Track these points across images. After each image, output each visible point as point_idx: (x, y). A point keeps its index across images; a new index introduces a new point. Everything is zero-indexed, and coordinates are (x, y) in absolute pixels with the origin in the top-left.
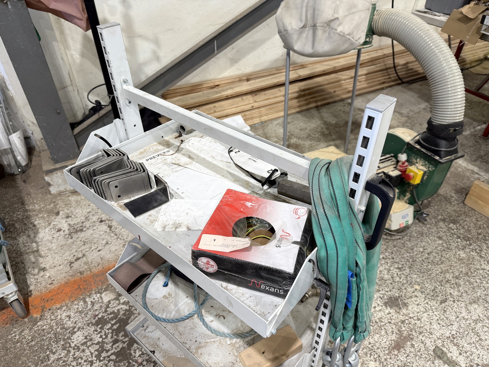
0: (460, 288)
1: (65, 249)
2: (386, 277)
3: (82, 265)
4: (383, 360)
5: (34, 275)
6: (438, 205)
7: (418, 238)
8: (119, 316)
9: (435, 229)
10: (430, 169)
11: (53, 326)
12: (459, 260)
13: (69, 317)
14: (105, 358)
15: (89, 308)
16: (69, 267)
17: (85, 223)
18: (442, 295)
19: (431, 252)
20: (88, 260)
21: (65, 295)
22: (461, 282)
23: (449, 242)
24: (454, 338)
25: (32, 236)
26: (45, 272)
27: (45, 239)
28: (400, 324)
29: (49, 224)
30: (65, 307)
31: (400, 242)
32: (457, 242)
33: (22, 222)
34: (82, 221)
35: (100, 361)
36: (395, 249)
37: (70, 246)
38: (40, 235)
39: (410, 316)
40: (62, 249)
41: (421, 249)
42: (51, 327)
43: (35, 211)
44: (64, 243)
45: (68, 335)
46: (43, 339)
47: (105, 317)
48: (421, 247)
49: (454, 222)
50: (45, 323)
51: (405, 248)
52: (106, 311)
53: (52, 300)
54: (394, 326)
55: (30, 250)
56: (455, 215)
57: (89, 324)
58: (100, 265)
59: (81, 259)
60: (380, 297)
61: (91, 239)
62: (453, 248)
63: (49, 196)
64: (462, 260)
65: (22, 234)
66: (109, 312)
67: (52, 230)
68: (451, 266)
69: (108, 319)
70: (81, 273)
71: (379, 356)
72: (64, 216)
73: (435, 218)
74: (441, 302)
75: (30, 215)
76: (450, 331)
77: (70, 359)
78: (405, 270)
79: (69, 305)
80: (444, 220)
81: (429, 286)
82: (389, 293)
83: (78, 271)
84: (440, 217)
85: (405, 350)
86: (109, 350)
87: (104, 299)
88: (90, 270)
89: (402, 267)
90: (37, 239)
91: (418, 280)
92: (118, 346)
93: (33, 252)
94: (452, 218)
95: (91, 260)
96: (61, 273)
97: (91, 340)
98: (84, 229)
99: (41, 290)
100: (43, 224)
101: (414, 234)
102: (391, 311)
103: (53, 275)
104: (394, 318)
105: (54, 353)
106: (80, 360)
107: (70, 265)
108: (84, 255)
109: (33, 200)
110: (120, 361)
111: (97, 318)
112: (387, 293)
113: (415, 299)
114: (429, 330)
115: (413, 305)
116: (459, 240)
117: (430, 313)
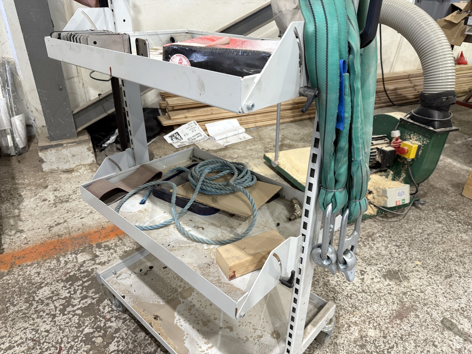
0: (466, 266)
1: (48, 215)
2: (384, 252)
3: (62, 229)
4: (384, 328)
5: (10, 236)
6: (435, 196)
7: (416, 221)
8: (92, 275)
9: (434, 214)
10: (425, 142)
11: (19, 281)
12: (462, 241)
13: (39, 273)
14: (69, 312)
15: (61, 266)
16: (48, 230)
17: (71, 196)
18: (446, 271)
19: (431, 234)
20: (68, 226)
21: (38, 254)
22: (466, 260)
23: (449, 226)
24: (464, 311)
25: (16, 203)
26: (22, 233)
27: (29, 207)
28: (401, 295)
29: (36, 195)
30: (36, 265)
31: (397, 224)
32: (458, 226)
33: (8, 193)
34: (69, 194)
35: (64, 315)
36: (392, 229)
37: (52, 214)
38: (24, 203)
39: (412, 288)
40: (44, 215)
41: (420, 231)
42: (17, 282)
43: (24, 184)
44: (47, 211)
45: (34, 289)
46: (6, 292)
47: (77, 275)
48: (420, 229)
49: (453, 210)
50: (12, 278)
51: (403, 229)
52: (79, 270)
53: (24, 257)
54: (395, 297)
55: (11, 215)
56: (454, 204)
57: (59, 280)
58: (80, 230)
59: (62, 224)
60: (378, 270)
61: (75, 208)
62: (454, 231)
63: (40, 173)
64: (465, 241)
65: (6, 202)
66: (82, 271)
67: (37, 200)
68: (453, 246)
69: (79, 277)
70: (59, 236)
71: (379, 325)
72: (51, 189)
73: (432, 205)
74: (446, 278)
75: (18, 187)
76: (458, 304)
77: (31, 312)
78: (403, 247)
79: (41, 263)
80: (442, 208)
81: (432, 263)
82: (388, 267)
83: (56, 234)
84: (438, 205)
85: (409, 320)
86: (75, 305)
87: (79, 259)
88: (70, 234)
89: (401, 245)
90: (20, 206)
91: (419, 257)
92: (86, 302)
93: (14, 217)
94: (450, 207)
95: (72, 225)
96: (38, 236)
97: (58, 295)
98: (70, 200)
99: (15, 248)
100: (29, 195)
101: (411, 217)
102: (390, 283)
103: (30, 236)
104: (394, 289)
105: (15, 306)
106: (41, 313)
107: (49, 229)
108: (65, 221)
109: (24, 176)
110: (86, 316)
111: (68, 276)
112: (385, 267)
113: (417, 273)
114: (434, 302)
115: (415, 279)
116: (460, 224)
117: (435, 286)
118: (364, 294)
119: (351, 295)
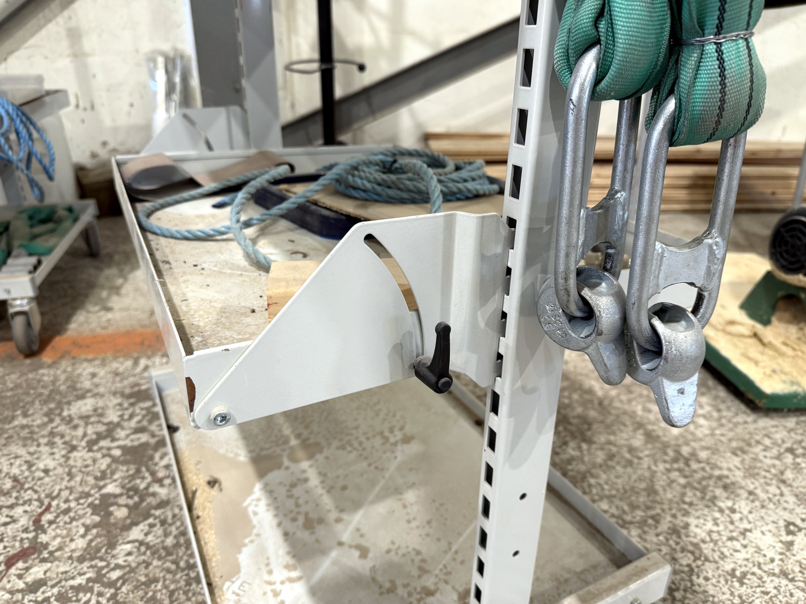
5: (90, 312)
11: (59, 380)
13: (95, 376)
14: (101, 448)
15: (135, 372)
25: (126, 271)
26: (108, 313)
30: (100, 361)
35: (90, 450)
42: (55, 381)
45: (71, 398)
50: (52, 373)
53: (88, 347)
55: (109, 285)
57: (118, 393)
65: (115, 267)
79: (108, 360)
86: (118, 440)
90: (129, 276)
92: (138, 439)
93: (112, 288)
97: (102, 415)
99: (84, 332)
103: (117, 319)
105: (26, 416)
106: (57, 439)
110: (124, 463)
118: (784, 582)
119: (744, 575)
